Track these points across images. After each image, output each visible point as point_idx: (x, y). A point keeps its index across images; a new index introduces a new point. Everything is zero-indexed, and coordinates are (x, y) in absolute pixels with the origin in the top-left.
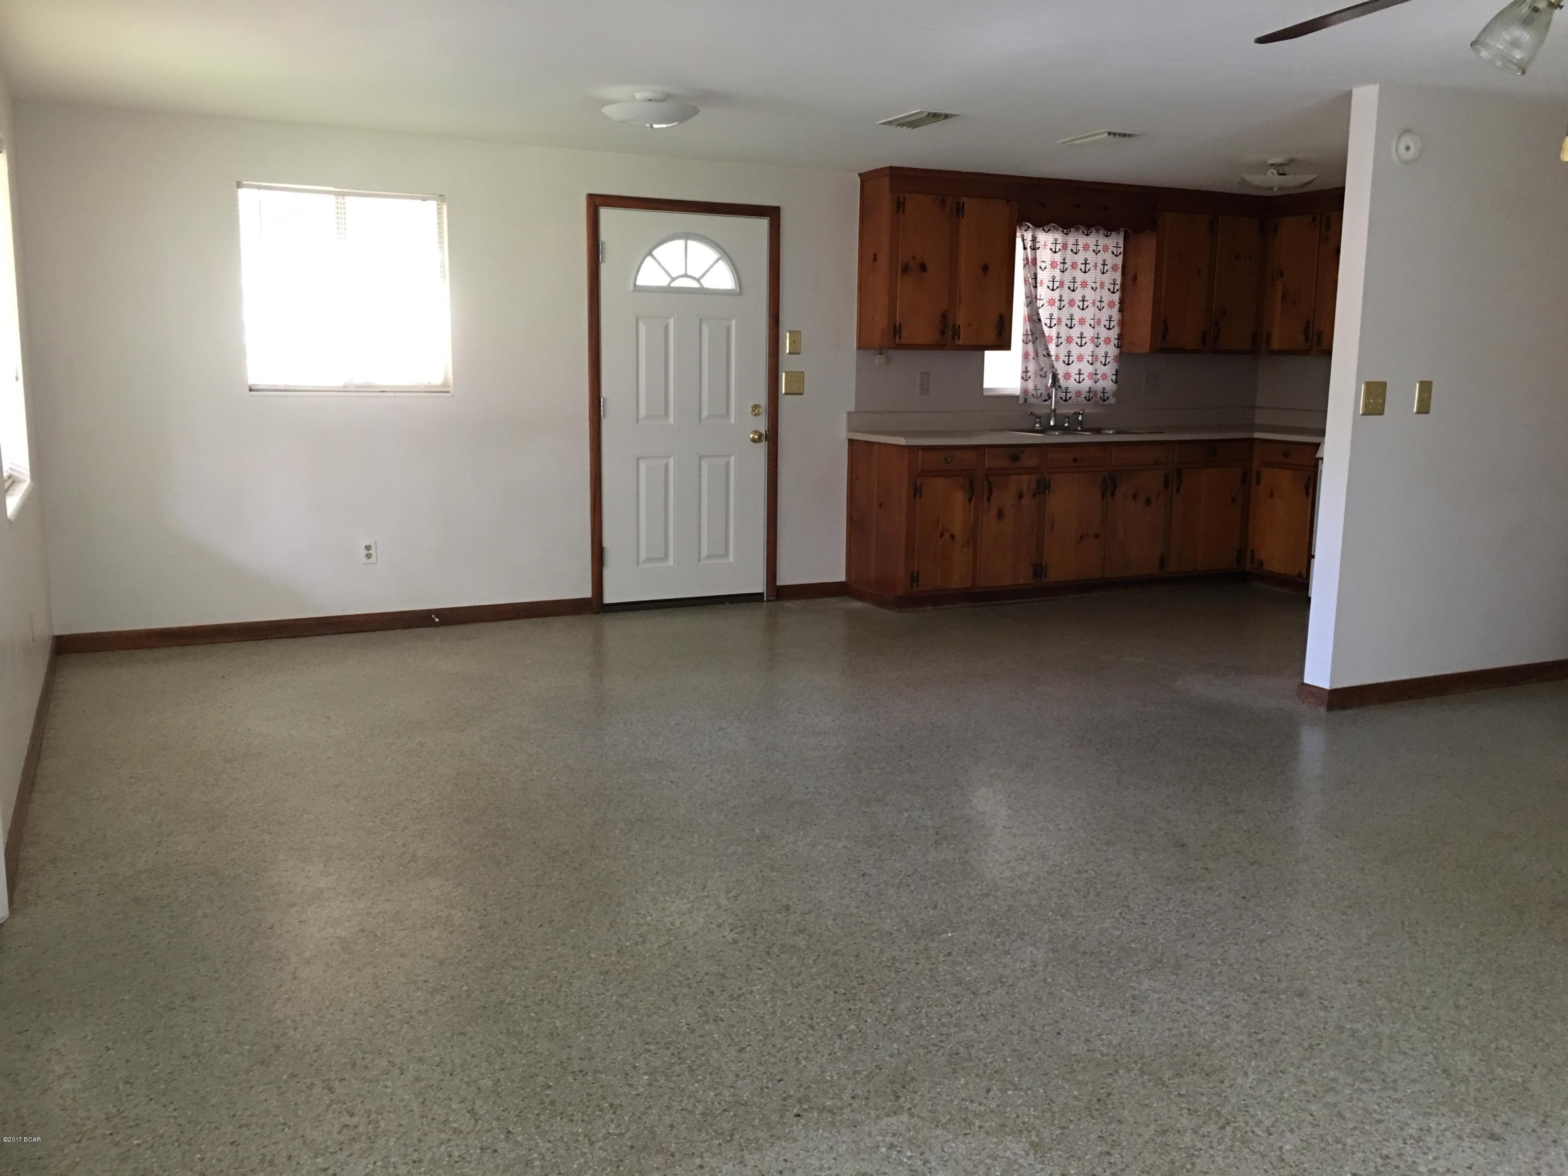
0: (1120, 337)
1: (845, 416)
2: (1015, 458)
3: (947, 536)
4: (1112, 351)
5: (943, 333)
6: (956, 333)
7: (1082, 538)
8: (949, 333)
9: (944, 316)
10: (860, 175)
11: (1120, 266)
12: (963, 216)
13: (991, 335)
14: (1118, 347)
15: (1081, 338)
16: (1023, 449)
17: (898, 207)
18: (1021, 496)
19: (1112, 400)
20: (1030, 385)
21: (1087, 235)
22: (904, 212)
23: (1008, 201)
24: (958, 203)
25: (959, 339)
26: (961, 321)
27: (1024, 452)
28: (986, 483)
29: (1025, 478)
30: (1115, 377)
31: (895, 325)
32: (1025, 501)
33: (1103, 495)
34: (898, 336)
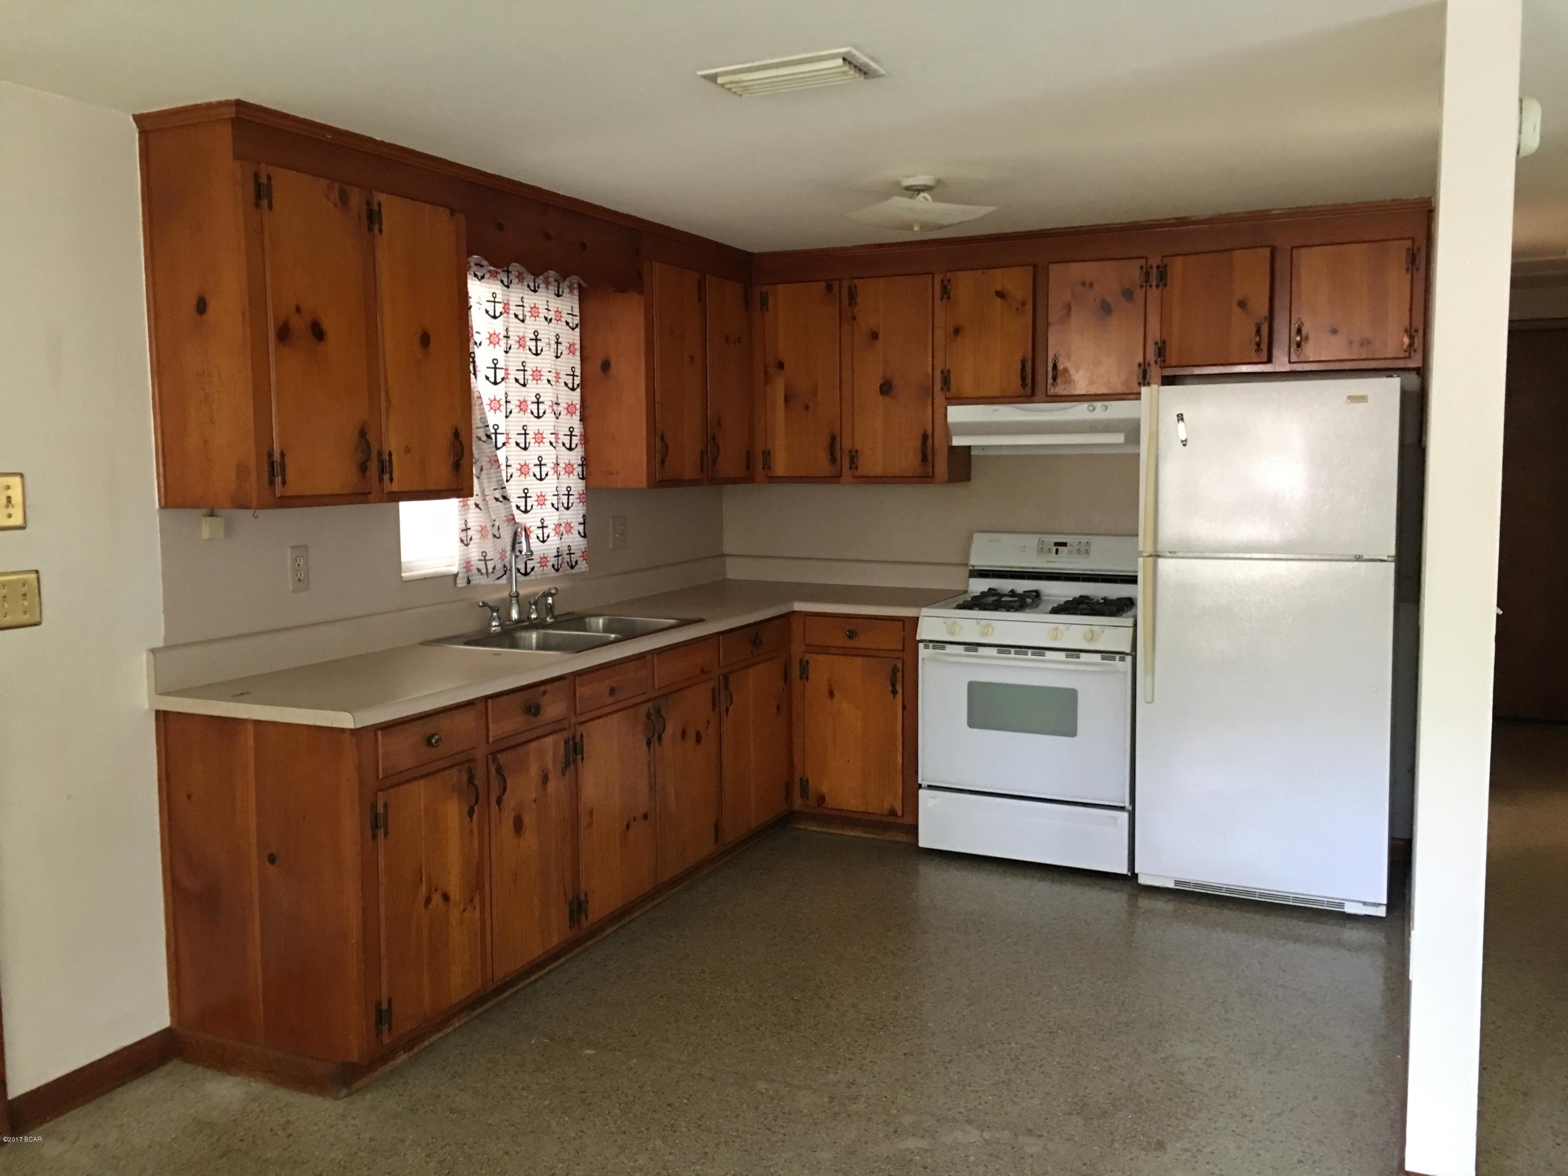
0: (585, 463)
1: (144, 657)
2: (533, 710)
3: (437, 898)
4: (578, 486)
5: (363, 468)
6: (385, 468)
7: (628, 826)
8: (374, 467)
9: (363, 434)
10: (138, 119)
11: (578, 346)
12: (381, 231)
13: (440, 471)
14: (583, 479)
15: (540, 465)
16: (542, 688)
17: (258, 197)
18: (545, 779)
19: (583, 566)
20: (474, 553)
21: (535, 291)
22: (270, 207)
23: (452, 212)
24: (369, 203)
25: (391, 480)
26: (393, 442)
27: (544, 693)
28: (493, 769)
29: (549, 740)
30: (581, 527)
31: (270, 455)
32: (552, 785)
33: (649, 743)
34: (278, 479)
